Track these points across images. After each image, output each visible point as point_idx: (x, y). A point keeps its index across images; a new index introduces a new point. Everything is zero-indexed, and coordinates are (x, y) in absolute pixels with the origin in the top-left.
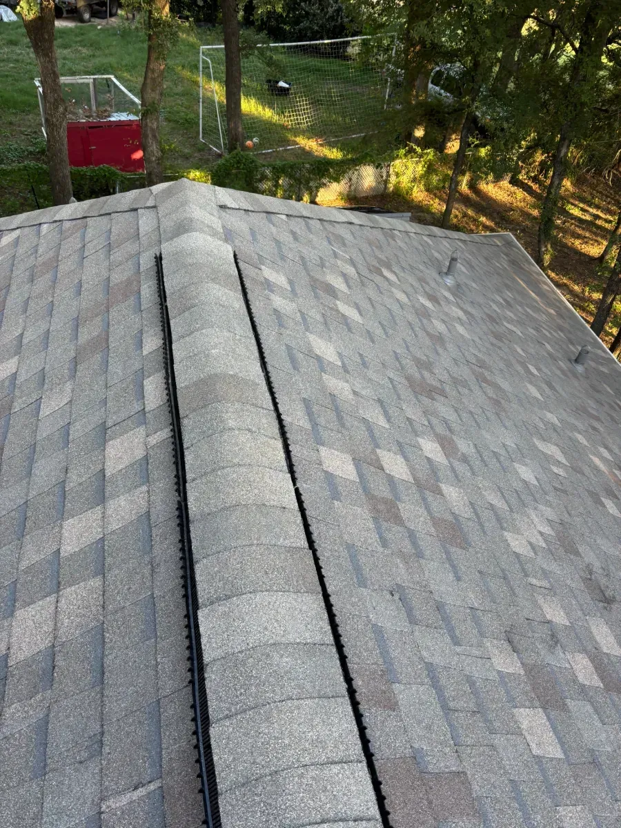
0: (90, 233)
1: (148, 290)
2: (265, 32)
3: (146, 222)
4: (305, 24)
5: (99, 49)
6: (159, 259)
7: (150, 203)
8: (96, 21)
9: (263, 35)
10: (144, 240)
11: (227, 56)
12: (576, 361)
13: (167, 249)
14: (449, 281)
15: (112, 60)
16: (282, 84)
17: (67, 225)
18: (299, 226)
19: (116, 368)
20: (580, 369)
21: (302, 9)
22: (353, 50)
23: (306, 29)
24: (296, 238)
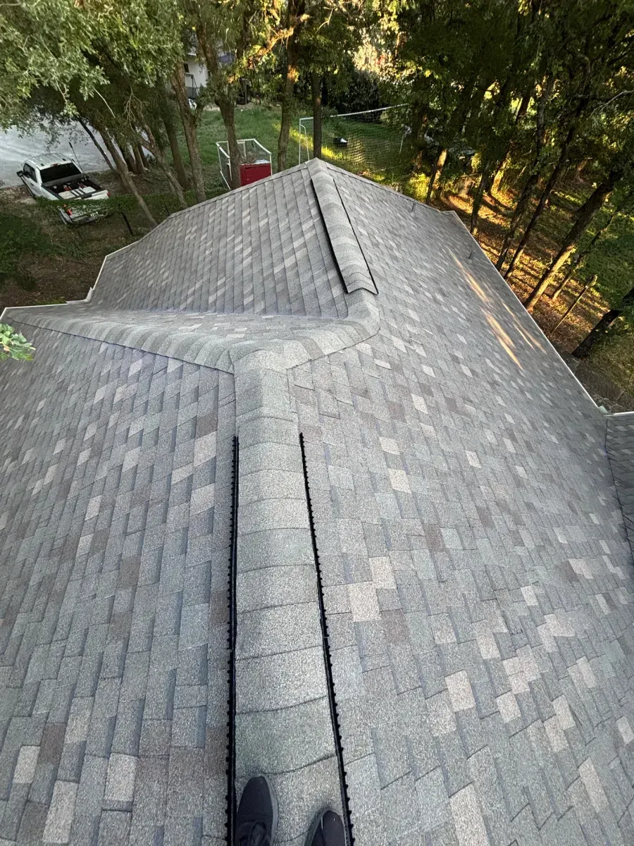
0: (284, 181)
1: (308, 190)
2: (335, 107)
3: (304, 173)
4: (357, 101)
5: (242, 124)
6: (311, 181)
7: (305, 167)
8: (239, 106)
9: (334, 109)
10: (304, 178)
11: (314, 123)
12: (469, 258)
13: (313, 178)
14: (412, 214)
15: (251, 131)
16: (343, 141)
17: (274, 181)
18: (353, 181)
19: (301, 210)
20: (470, 261)
21: (356, 91)
22: (384, 117)
23: (357, 104)
24: (352, 183)
